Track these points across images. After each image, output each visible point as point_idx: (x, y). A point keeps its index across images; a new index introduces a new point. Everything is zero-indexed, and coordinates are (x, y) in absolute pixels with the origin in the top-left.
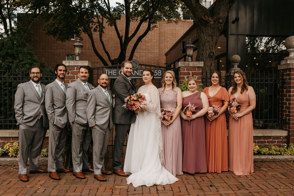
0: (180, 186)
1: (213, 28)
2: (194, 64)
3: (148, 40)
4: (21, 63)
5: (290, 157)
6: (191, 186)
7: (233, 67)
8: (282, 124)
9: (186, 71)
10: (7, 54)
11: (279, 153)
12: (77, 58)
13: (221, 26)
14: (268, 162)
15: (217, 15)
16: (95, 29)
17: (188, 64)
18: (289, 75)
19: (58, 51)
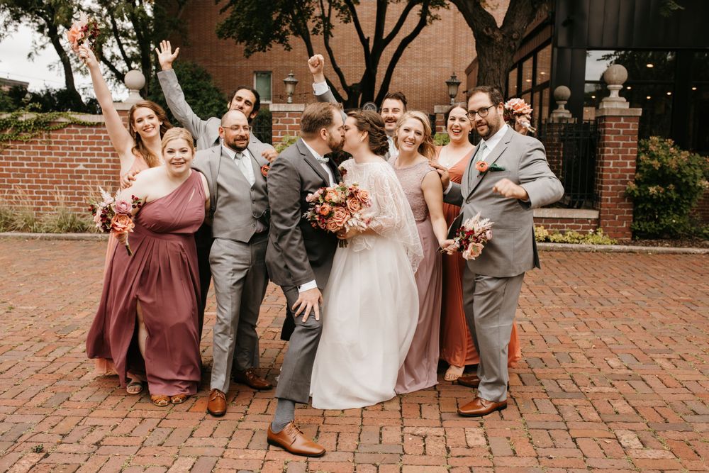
1: (502, 48)
4: (206, 105)
5: (591, 246)
7: (557, 108)
12: (290, 99)
13: (515, 44)
15: (510, 25)
16: (314, 30)
18: (604, 126)
19: (238, 64)
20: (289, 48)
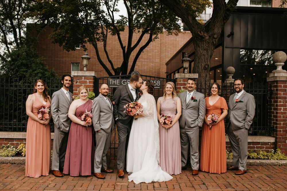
0: (174, 184)
1: (209, 43)
2: (189, 75)
3: (150, 50)
4: (34, 72)
5: (277, 161)
6: (184, 184)
7: (228, 78)
8: (270, 131)
9: (182, 82)
10: (22, 64)
11: (267, 158)
12: (85, 69)
13: (215, 41)
14: (256, 165)
15: (212, 31)
17: (184, 76)
18: (277, 86)
19: (64, 59)
20: (86, 50)
